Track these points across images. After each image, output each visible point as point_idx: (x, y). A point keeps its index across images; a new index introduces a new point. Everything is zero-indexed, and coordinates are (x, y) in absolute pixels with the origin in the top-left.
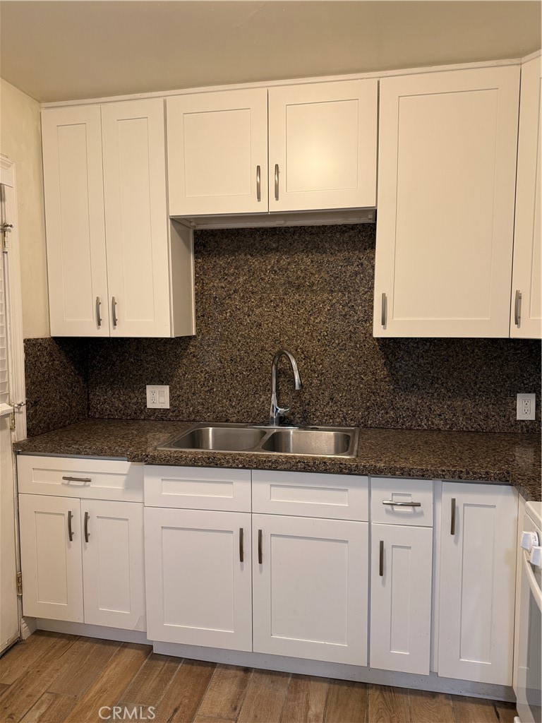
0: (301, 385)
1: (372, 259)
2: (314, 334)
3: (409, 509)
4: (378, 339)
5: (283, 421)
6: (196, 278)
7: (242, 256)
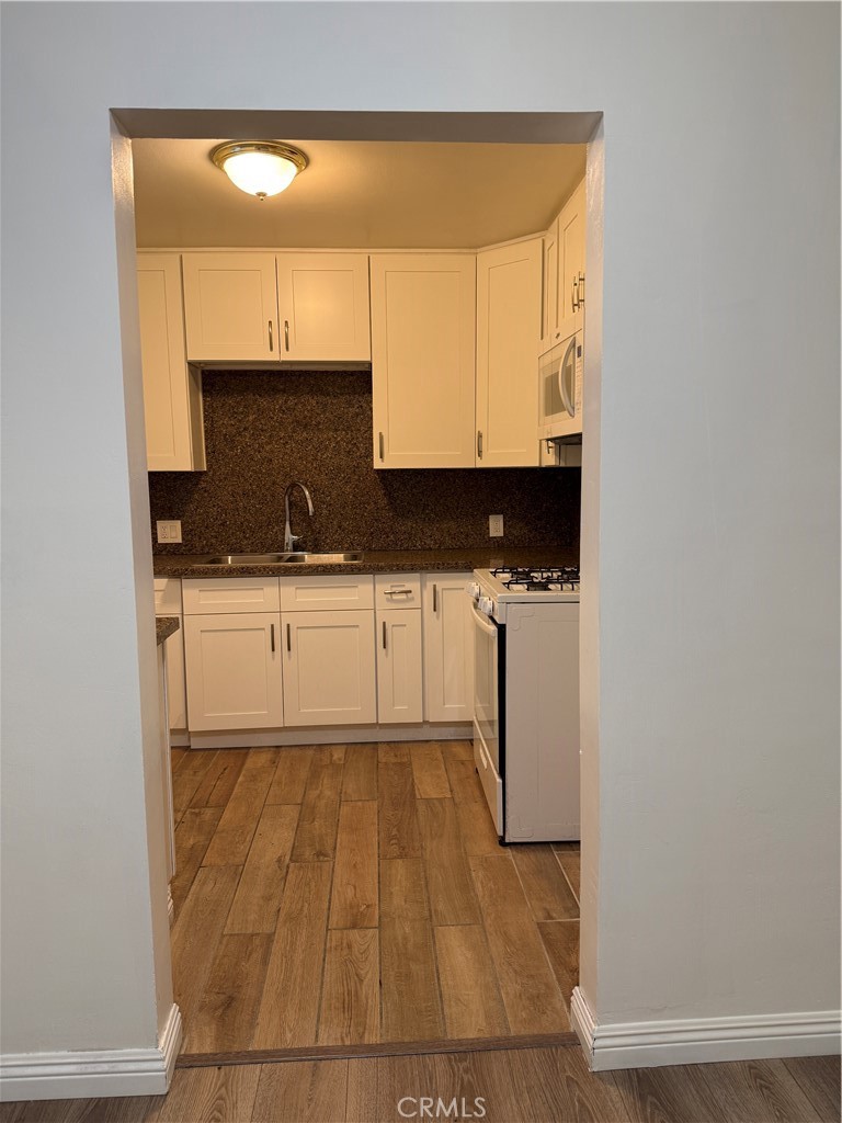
0: (314, 513)
1: (370, 402)
2: (322, 469)
3: (403, 596)
4: (378, 470)
5: (296, 547)
6: (205, 416)
7: (251, 396)
